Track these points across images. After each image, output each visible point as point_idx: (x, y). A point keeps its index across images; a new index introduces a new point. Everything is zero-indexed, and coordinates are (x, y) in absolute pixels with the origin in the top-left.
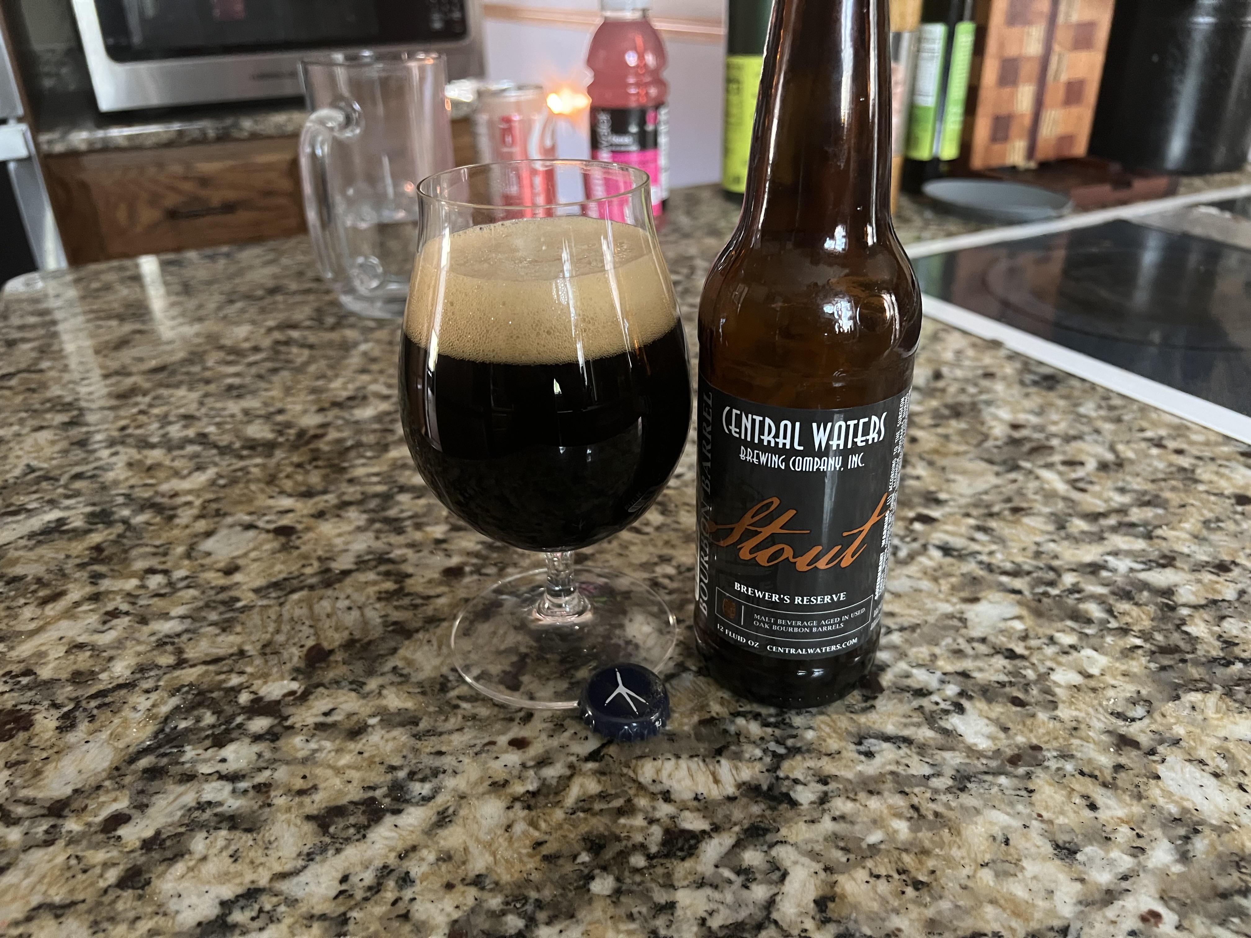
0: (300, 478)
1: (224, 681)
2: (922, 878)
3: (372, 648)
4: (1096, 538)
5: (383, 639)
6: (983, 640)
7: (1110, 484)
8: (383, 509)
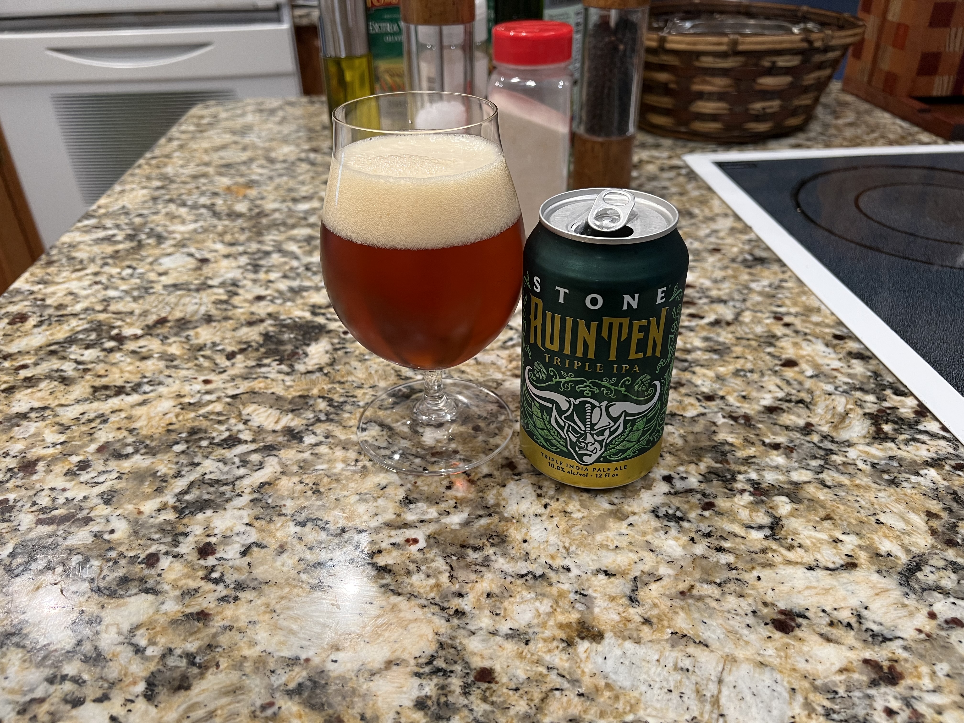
0: (237, 235)
1: (114, 323)
2: (322, 490)
3: (188, 324)
5: (197, 321)
7: (704, 334)
8: (260, 259)
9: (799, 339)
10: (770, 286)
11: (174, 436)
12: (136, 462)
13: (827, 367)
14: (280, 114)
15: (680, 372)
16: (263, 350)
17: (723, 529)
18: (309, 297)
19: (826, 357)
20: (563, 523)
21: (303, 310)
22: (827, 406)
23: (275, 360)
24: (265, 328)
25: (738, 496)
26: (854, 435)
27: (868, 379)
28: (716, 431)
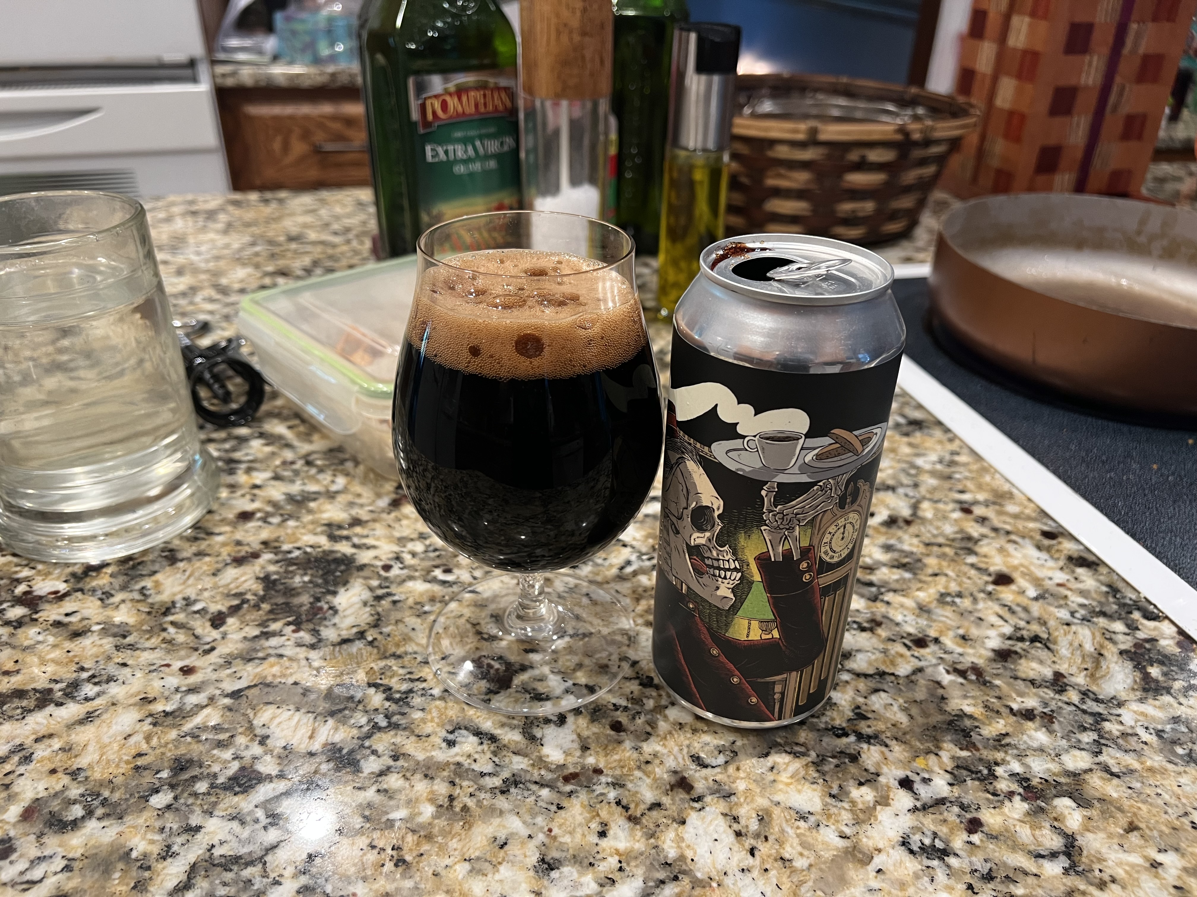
1: (16, 572)
2: (408, 858)
3: (140, 567)
5: (153, 562)
6: (634, 663)
7: (882, 540)
8: (234, 449)
9: (1001, 541)
10: (941, 461)
11: (148, 778)
12: (92, 835)
13: (1050, 582)
14: (222, 217)
15: (871, 603)
16: (265, 606)
17: (1005, 864)
18: (322, 512)
19: (1042, 566)
20: (785, 879)
21: (316, 534)
22: (1071, 644)
23: (289, 624)
24: (263, 567)
25: (1007, 803)
26: (1120, 687)
27: (1107, 598)
28: (945, 696)
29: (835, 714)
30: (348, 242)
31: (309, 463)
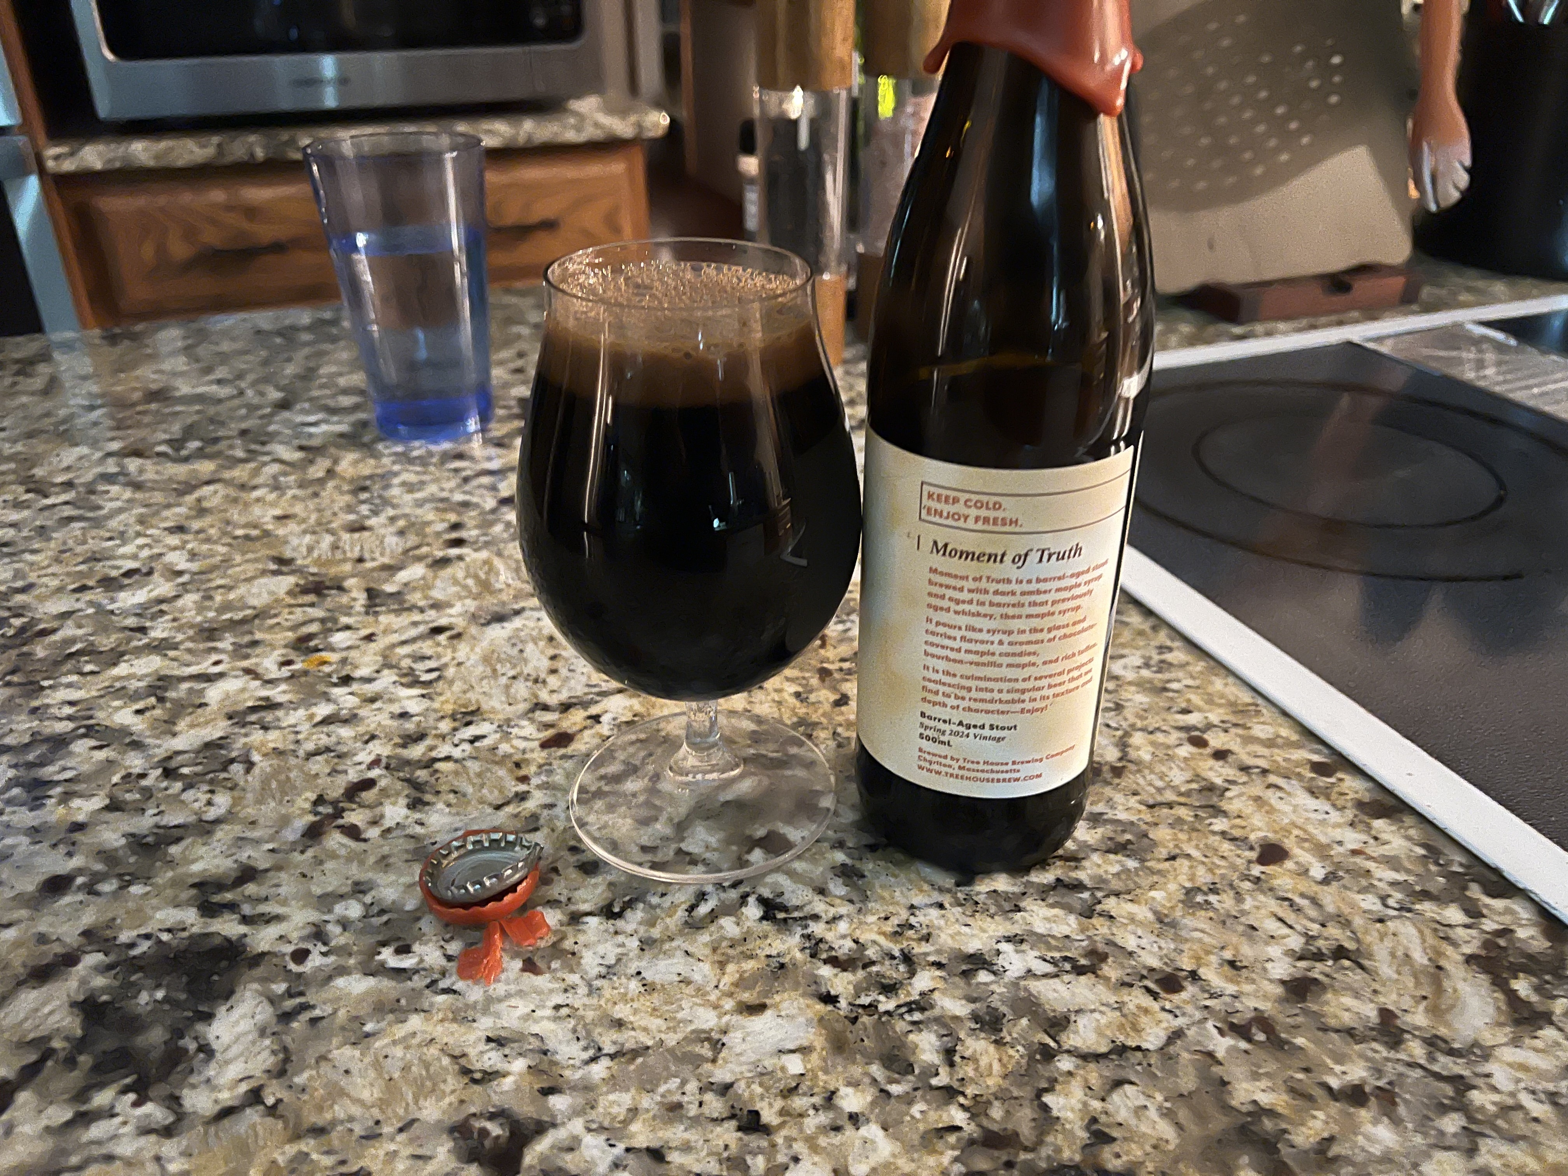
4: (1007, 906)
6: (725, 1089)
8: (42, 763)
9: (1258, 788)
13: (1340, 849)
15: (1085, 922)
16: (85, 1060)
19: (1325, 822)
21: (178, 905)
22: (1393, 955)
23: (126, 1090)
24: (83, 982)
26: (1479, 1023)
27: (1425, 865)
28: (1226, 1079)
29: (1060, 1140)
30: (241, 393)
31: (169, 773)
